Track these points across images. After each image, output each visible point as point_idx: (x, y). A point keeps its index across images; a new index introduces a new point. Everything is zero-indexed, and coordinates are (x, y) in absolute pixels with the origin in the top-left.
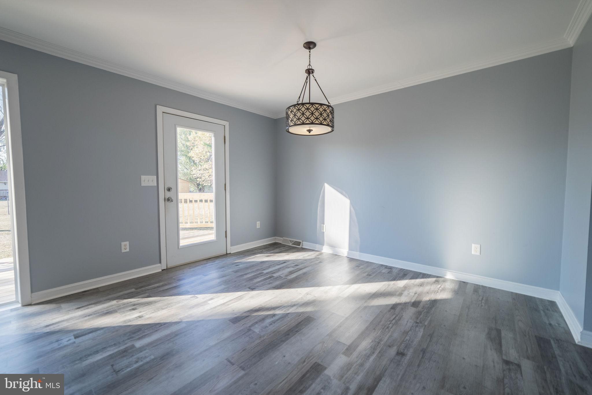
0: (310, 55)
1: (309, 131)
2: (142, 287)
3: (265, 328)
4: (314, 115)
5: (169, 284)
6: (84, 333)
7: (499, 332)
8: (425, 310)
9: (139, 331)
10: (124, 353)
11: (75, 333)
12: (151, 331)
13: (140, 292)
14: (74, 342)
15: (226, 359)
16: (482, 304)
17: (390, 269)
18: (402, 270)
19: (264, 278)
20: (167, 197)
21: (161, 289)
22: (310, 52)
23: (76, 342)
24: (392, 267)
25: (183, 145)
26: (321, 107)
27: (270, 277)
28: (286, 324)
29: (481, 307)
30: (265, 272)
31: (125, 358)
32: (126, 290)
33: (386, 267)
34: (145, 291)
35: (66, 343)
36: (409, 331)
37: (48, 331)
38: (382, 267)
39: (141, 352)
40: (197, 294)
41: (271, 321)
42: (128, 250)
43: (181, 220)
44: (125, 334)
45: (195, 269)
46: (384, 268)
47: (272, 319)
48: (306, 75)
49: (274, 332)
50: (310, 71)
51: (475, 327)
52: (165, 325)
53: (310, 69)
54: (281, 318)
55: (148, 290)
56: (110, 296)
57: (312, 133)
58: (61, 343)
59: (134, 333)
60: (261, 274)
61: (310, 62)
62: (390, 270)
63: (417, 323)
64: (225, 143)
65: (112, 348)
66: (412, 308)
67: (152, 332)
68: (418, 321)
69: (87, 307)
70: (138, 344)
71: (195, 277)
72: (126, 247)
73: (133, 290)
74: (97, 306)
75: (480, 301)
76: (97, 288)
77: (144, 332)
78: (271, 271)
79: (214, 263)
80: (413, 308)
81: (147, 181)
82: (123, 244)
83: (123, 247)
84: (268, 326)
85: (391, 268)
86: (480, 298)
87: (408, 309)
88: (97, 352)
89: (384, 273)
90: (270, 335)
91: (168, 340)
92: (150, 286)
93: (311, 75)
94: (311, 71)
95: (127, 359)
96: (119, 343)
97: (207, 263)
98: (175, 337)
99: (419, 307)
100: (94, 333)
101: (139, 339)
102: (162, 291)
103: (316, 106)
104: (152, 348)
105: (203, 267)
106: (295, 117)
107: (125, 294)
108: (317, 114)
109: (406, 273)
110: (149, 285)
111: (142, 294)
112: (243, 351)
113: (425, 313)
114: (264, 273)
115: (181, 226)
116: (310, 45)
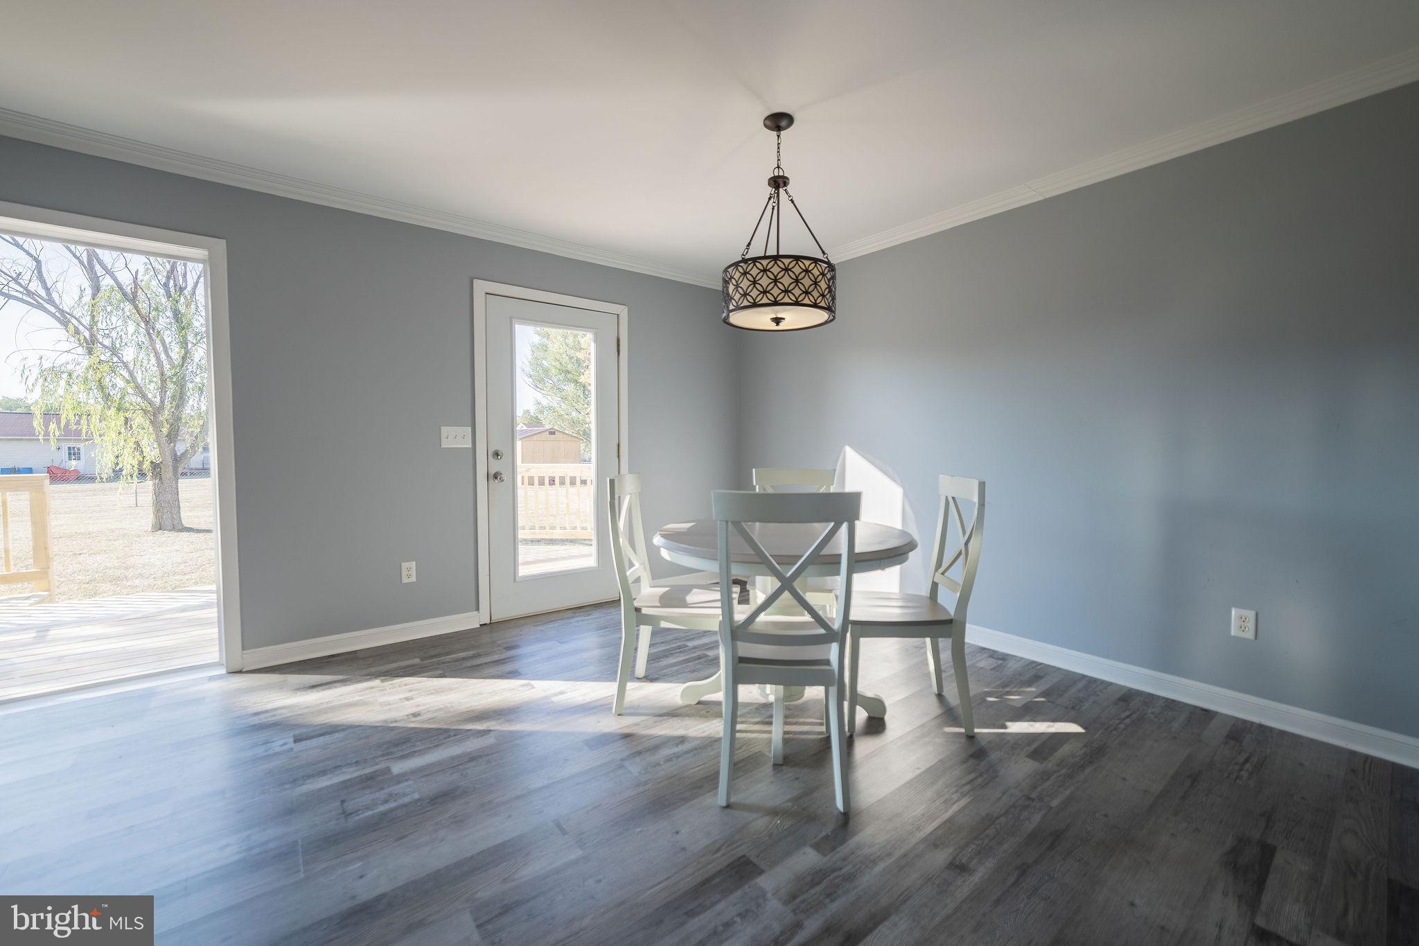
0: (779, 144)
1: (777, 321)
2: (432, 657)
3: (655, 767)
4: (780, 283)
5: (487, 654)
6: (312, 734)
7: (1267, 852)
8: (1063, 772)
9: (405, 742)
10: (368, 781)
11: (297, 732)
12: (427, 746)
13: (427, 667)
14: (292, 749)
15: (554, 821)
16: (1243, 773)
17: (1001, 659)
18: (1034, 665)
19: (685, 658)
20: (492, 472)
21: (469, 664)
22: (778, 136)
23: (295, 750)
24: (1008, 655)
25: (571, 358)
26: (797, 263)
27: (699, 658)
28: (702, 763)
29: (1236, 779)
30: (691, 644)
31: (367, 791)
32: (404, 660)
33: (993, 654)
34: (439, 664)
35: (278, 749)
36: (1001, 816)
37: (256, 722)
38: (979, 654)
39: (399, 782)
40: (533, 679)
41: (672, 753)
42: (413, 579)
43: (521, 522)
44: (379, 746)
45: (547, 628)
46: (986, 655)
47: (675, 750)
48: (770, 190)
49: (671, 778)
50: (778, 182)
51: (1197, 830)
52: (456, 737)
53: (779, 177)
54: (696, 749)
55: (444, 663)
56: (373, 670)
57: (782, 326)
58: (270, 749)
59: (397, 745)
60: (681, 649)
61: (779, 160)
62: (1001, 662)
63: (1029, 799)
64: (618, 354)
65: (351, 769)
66: (1027, 760)
67: (430, 748)
68: (1033, 796)
69: (327, 687)
70: (398, 768)
71: (540, 645)
72: (409, 572)
73: (417, 661)
74: (346, 685)
75: (1236, 764)
76: (355, 652)
77: (414, 746)
78: (706, 644)
79: (589, 617)
80: (1032, 761)
81: (454, 437)
82: (405, 565)
83: (404, 573)
84: (662, 763)
85: (1004, 658)
86: (1241, 759)
87: (1016, 763)
88: (324, 772)
89: (982, 668)
90: (660, 782)
91: (454, 767)
92: (449, 657)
93: (781, 190)
94: (780, 181)
95: (371, 793)
96: (365, 761)
97: (573, 617)
98: (468, 761)
99: (1050, 761)
100: (327, 736)
101: (403, 757)
102: (470, 667)
103: (784, 263)
104: (420, 778)
105: (563, 625)
106: (737, 290)
107: (401, 668)
108: (786, 281)
109: (1041, 674)
110: (448, 654)
111: (431, 670)
112: (595, 808)
113: (1061, 778)
114: (687, 646)
115: (522, 534)
116: (779, 121)
